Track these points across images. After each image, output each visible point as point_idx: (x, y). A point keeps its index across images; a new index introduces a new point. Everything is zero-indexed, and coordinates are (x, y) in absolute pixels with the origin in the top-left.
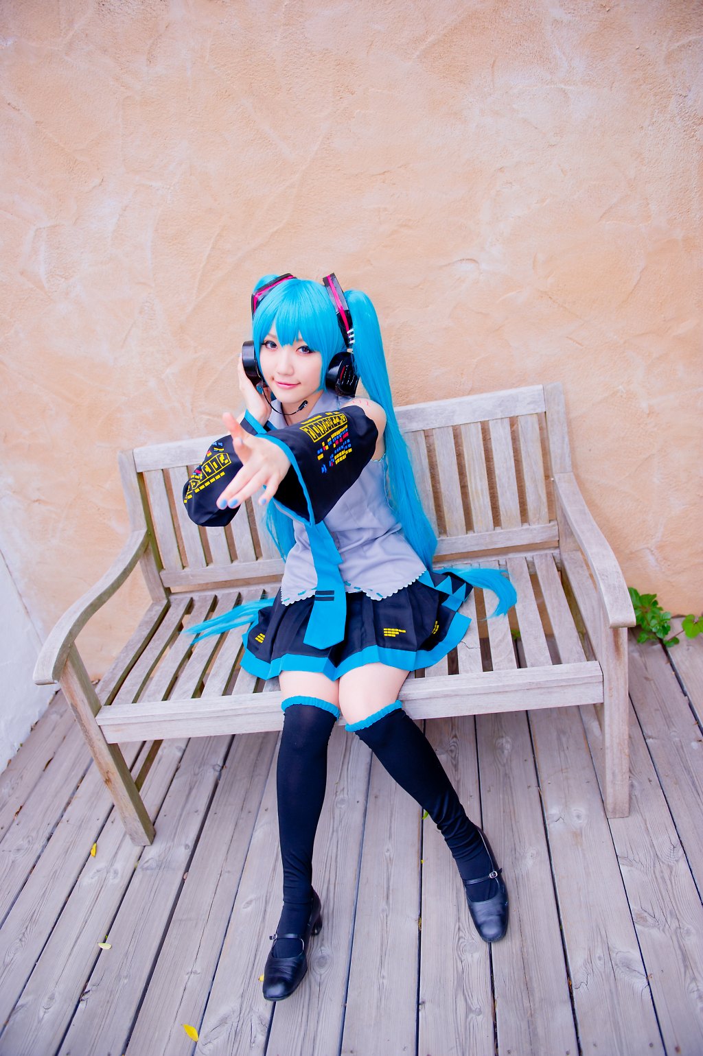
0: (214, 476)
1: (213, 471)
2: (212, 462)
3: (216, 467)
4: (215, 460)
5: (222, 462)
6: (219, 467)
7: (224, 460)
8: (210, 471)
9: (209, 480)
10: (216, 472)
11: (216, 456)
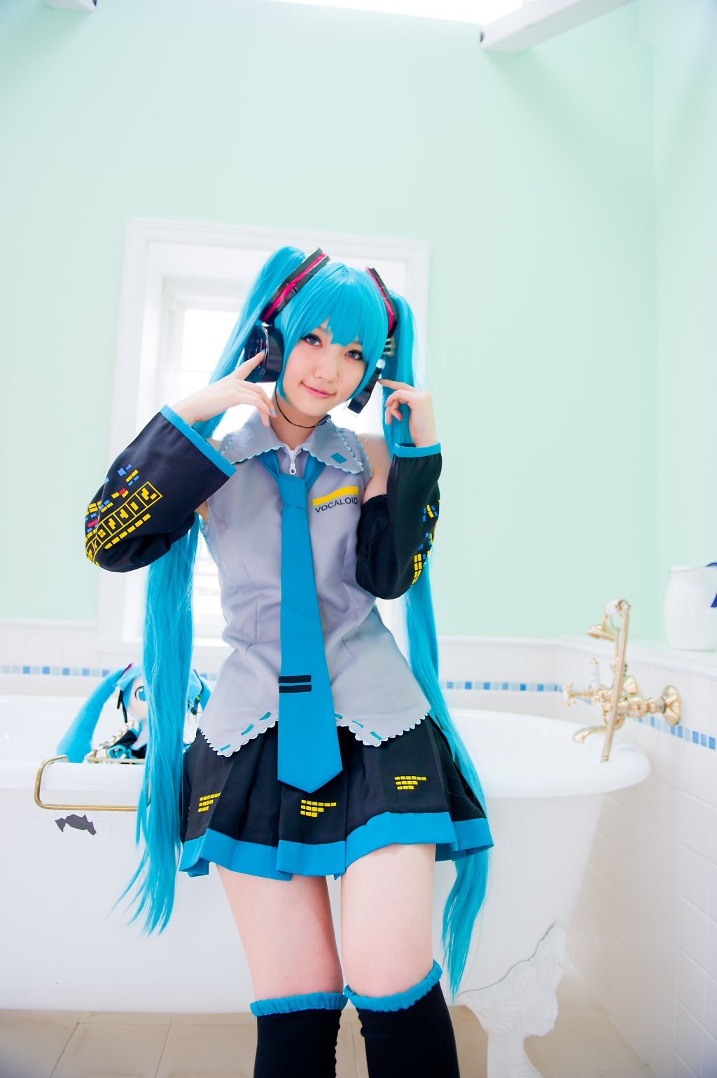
0: (133, 523)
1: (131, 516)
2: (129, 504)
3: (136, 507)
4: (135, 499)
5: (147, 498)
6: (141, 507)
7: (149, 496)
8: (127, 516)
9: (125, 529)
10: (136, 516)
11: (135, 494)
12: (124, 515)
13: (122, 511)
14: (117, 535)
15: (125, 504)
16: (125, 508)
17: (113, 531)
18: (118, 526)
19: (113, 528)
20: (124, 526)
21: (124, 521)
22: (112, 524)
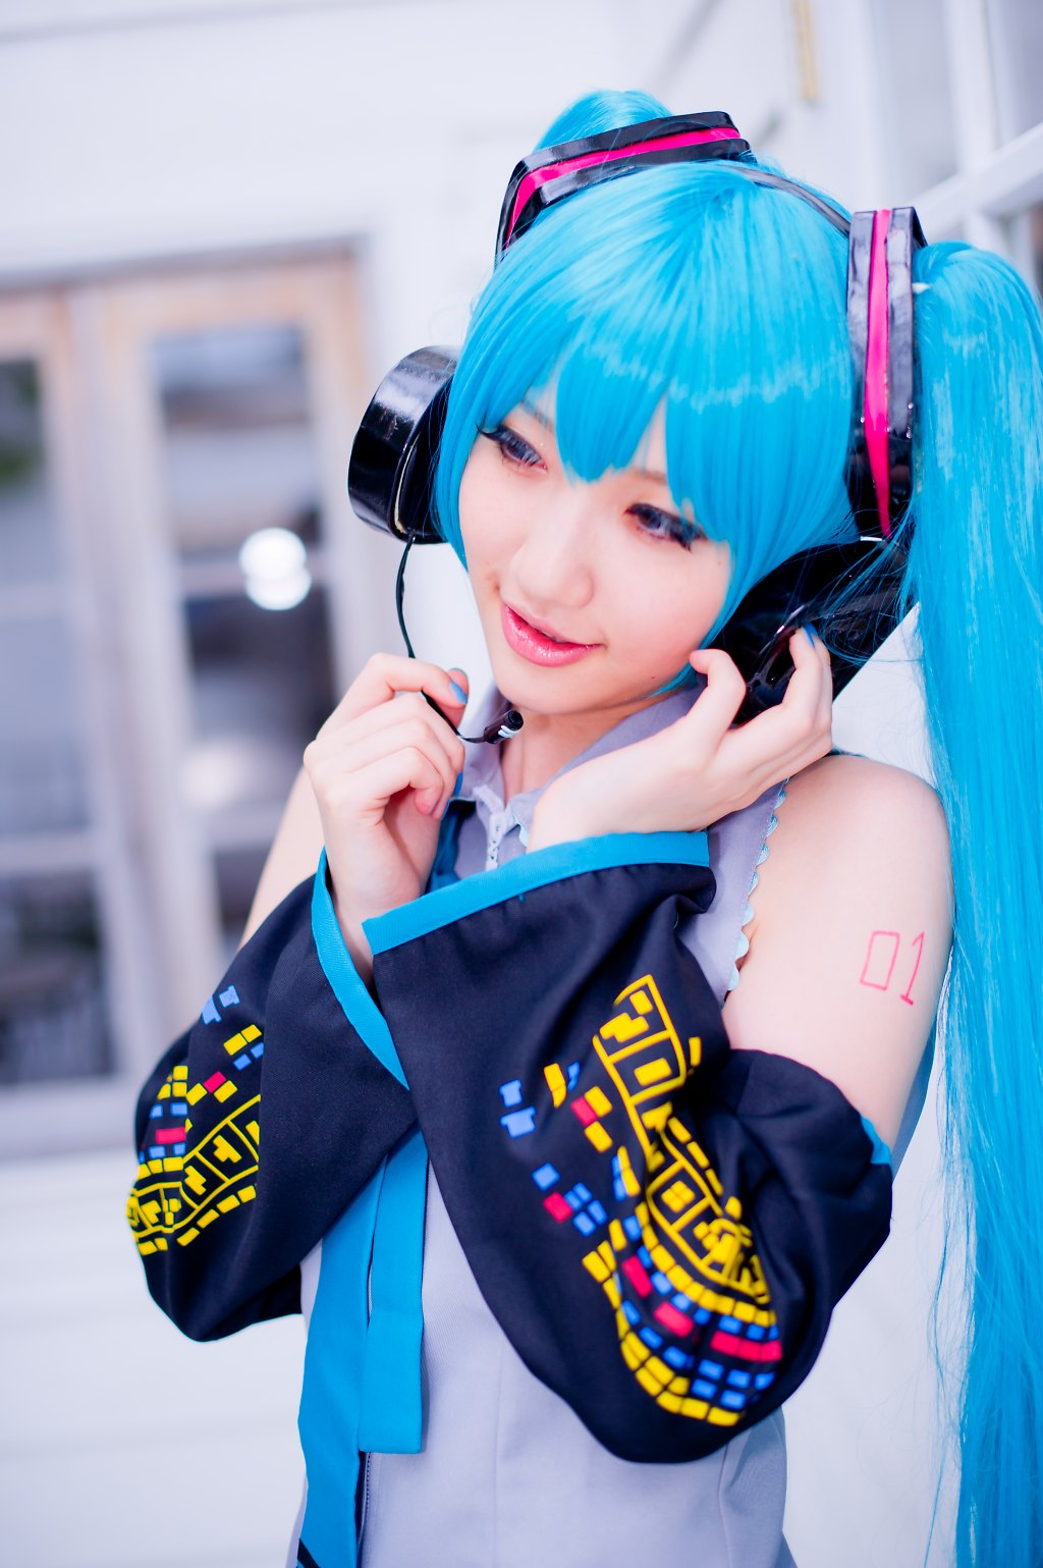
12: (225, 1151)
13: (220, 1141)
14: (213, 1205)
15: (228, 1121)
16: (227, 1133)
17: (198, 1199)
18: (212, 1182)
19: (200, 1190)
20: (228, 1182)
21: (229, 1168)
22: (196, 1181)
